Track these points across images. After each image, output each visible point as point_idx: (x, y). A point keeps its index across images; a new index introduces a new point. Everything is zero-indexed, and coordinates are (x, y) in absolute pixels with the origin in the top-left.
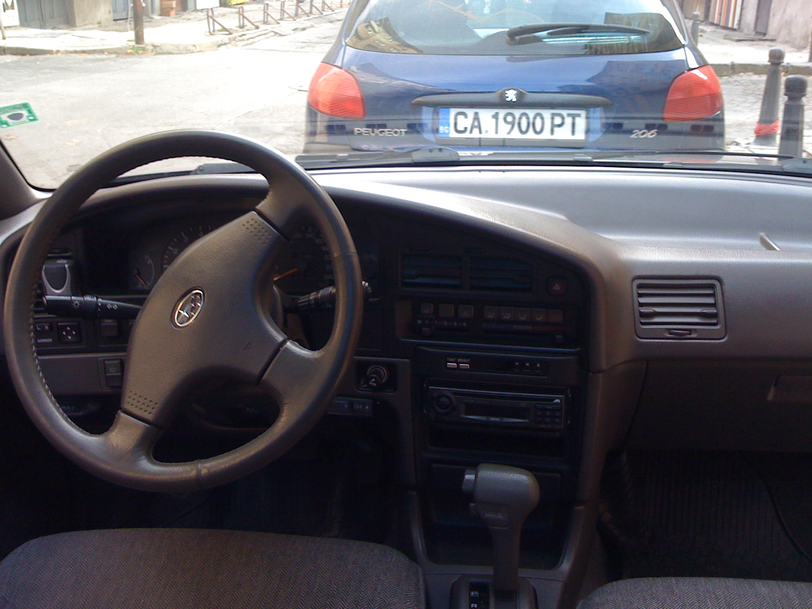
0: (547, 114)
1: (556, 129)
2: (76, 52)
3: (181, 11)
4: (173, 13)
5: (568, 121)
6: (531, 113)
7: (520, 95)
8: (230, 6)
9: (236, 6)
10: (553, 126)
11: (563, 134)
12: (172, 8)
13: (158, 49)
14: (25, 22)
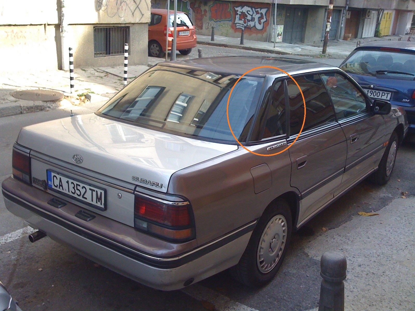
0: (381, 92)
1: (382, 96)
2: (298, 55)
3: (353, 38)
4: (349, 39)
5: (386, 95)
6: (377, 91)
7: (374, 87)
8: (379, 37)
9: (383, 37)
10: (382, 95)
11: (384, 98)
12: (349, 37)
13: (330, 56)
14: (284, 40)
